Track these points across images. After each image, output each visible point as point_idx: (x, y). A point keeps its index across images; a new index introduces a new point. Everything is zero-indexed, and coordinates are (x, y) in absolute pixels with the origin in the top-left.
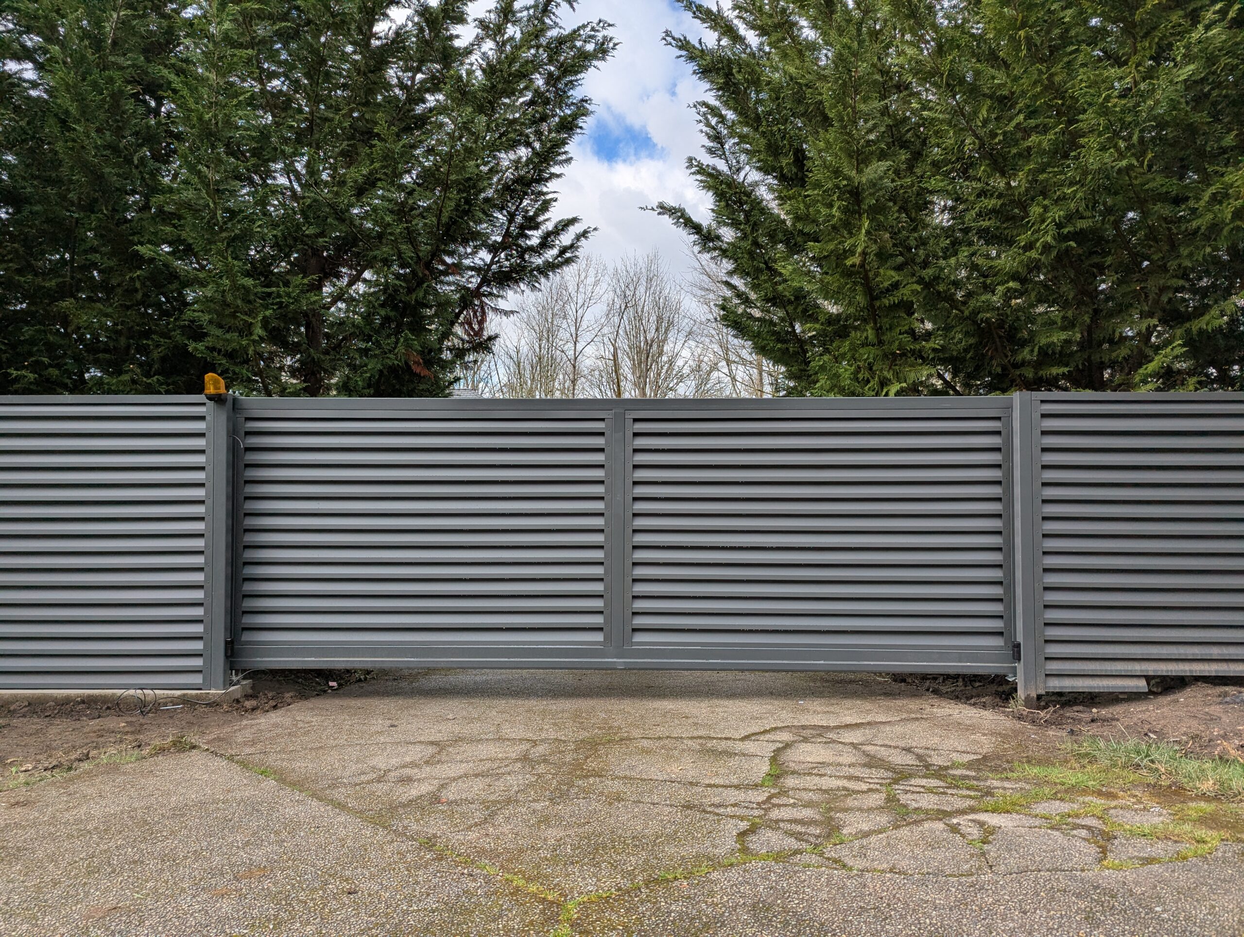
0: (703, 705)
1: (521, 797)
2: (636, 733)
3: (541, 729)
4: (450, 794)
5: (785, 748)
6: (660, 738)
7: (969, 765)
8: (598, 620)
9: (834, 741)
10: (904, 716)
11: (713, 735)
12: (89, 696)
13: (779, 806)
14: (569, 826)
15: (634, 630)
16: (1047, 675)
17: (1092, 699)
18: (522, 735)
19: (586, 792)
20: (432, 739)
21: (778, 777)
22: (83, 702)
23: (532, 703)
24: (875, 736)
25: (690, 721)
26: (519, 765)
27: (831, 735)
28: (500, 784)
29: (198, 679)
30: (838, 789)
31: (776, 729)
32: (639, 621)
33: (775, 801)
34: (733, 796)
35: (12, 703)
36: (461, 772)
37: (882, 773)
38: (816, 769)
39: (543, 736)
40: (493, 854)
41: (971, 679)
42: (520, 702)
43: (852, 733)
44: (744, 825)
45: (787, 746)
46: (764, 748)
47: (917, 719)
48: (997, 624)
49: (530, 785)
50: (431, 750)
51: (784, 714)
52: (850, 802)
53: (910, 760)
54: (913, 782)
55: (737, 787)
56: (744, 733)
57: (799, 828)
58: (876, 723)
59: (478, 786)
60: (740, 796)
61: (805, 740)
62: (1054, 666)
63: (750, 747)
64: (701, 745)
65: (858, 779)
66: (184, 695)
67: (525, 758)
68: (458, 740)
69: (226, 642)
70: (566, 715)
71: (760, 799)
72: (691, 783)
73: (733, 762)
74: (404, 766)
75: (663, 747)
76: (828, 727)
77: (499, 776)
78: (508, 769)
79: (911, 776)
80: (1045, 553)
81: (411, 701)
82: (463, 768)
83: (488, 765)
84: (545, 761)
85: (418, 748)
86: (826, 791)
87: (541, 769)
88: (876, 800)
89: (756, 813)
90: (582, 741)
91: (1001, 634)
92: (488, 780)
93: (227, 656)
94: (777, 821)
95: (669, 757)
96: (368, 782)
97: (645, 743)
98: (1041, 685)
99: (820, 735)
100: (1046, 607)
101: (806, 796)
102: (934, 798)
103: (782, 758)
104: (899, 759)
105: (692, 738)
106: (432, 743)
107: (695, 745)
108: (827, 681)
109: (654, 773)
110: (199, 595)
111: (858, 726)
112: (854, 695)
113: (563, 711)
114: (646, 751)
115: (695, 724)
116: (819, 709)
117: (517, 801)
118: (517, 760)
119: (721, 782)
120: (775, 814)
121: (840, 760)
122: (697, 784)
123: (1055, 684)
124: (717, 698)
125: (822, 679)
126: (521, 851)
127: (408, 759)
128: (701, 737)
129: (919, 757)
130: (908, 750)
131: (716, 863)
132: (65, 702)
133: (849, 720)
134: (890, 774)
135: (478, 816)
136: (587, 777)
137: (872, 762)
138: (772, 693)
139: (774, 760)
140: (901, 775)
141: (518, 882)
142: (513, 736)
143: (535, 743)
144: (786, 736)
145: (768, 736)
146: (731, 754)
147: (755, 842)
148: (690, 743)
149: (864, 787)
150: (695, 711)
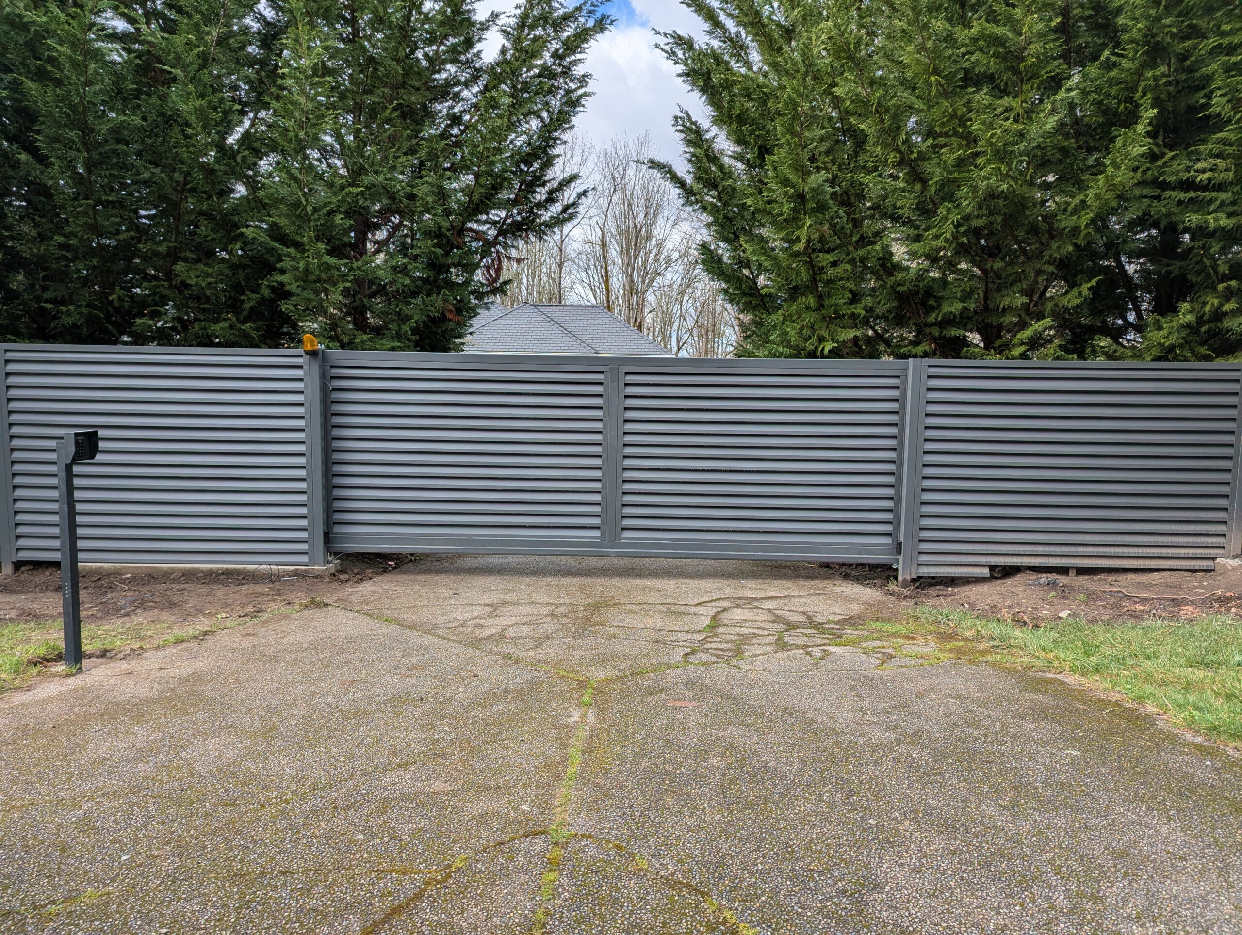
0: (672, 582)
1: (554, 635)
2: (624, 601)
3: (559, 597)
4: (510, 633)
5: (723, 611)
6: (640, 604)
7: (836, 623)
8: (596, 521)
9: (757, 607)
10: (812, 592)
11: (676, 602)
12: (227, 569)
13: (711, 642)
14: (586, 650)
15: (623, 529)
16: (919, 565)
17: (953, 581)
18: (547, 601)
19: (595, 634)
20: (486, 602)
21: (714, 627)
22: (223, 574)
23: (548, 579)
24: (786, 604)
25: (662, 593)
26: (549, 619)
27: (757, 604)
28: (539, 629)
29: (305, 559)
30: (750, 634)
31: (720, 599)
32: (627, 522)
33: (709, 639)
34: (684, 636)
35: (172, 574)
36: (513, 622)
37: (782, 626)
38: (739, 624)
39: (562, 601)
40: (546, 662)
41: (873, 567)
42: (539, 579)
43: (771, 603)
44: (687, 651)
45: (725, 609)
46: (710, 610)
47: (819, 594)
48: (888, 528)
49: (559, 629)
50: (488, 609)
51: (728, 590)
52: (754, 641)
53: (802, 618)
54: (798, 631)
55: (687, 632)
56: (697, 602)
57: (720, 652)
58: (790, 596)
59: (526, 630)
60: (689, 637)
61: (738, 606)
62: (924, 558)
63: (700, 610)
64: (667, 608)
65: (764, 629)
66: (297, 570)
67: (552, 615)
68: (504, 603)
69: (325, 533)
70: (574, 588)
71: (700, 638)
72: (659, 630)
73: (687, 619)
74: (474, 618)
75: (642, 609)
76: (755, 599)
77: (538, 625)
78: (543, 621)
79: (798, 627)
80: (924, 478)
81: (460, 577)
82: (513, 620)
83: (529, 618)
84: (565, 616)
85: (480, 608)
86: (742, 635)
87: (564, 621)
88: (772, 639)
89: (697, 645)
90: (588, 605)
91: (890, 535)
92: (532, 627)
93: (325, 543)
94: (708, 649)
95: (646, 615)
96: (456, 627)
97: (631, 606)
98: (914, 571)
99: (750, 604)
100: (922, 516)
101: (728, 637)
102: (805, 639)
103: (720, 616)
104: (795, 618)
105: (662, 604)
106: (488, 605)
107: (664, 608)
108: (768, 566)
109: (636, 624)
110: (303, 498)
111: (776, 598)
112: (785, 577)
113: (572, 586)
114: (630, 612)
115: (665, 595)
116: (754, 587)
117: (553, 638)
118: (547, 616)
119: (678, 629)
120: (707, 646)
121: (757, 618)
122: (663, 630)
123: (924, 571)
124: (683, 578)
125: (765, 565)
126: (561, 660)
127: (475, 614)
128: (668, 604)
129: (809, 617)
130: (803, 613)
131: (669, 666)
132: (209, 573)
133: (772, 594)
134: (785, 626)
135: (531, 645)
136: (594, 625)
137: (778, 620)
138: (723, 575)
139: (714, 618)
140: (792, 627)
141: (562, 673)
142: (541, 601)
143: (557, 606)
144: (725, 604)
145: (713, 604)
146: (685, 614)
147: (692, 658)
148: (660, 607)
149: (766, 633)
150: (666, 587)
